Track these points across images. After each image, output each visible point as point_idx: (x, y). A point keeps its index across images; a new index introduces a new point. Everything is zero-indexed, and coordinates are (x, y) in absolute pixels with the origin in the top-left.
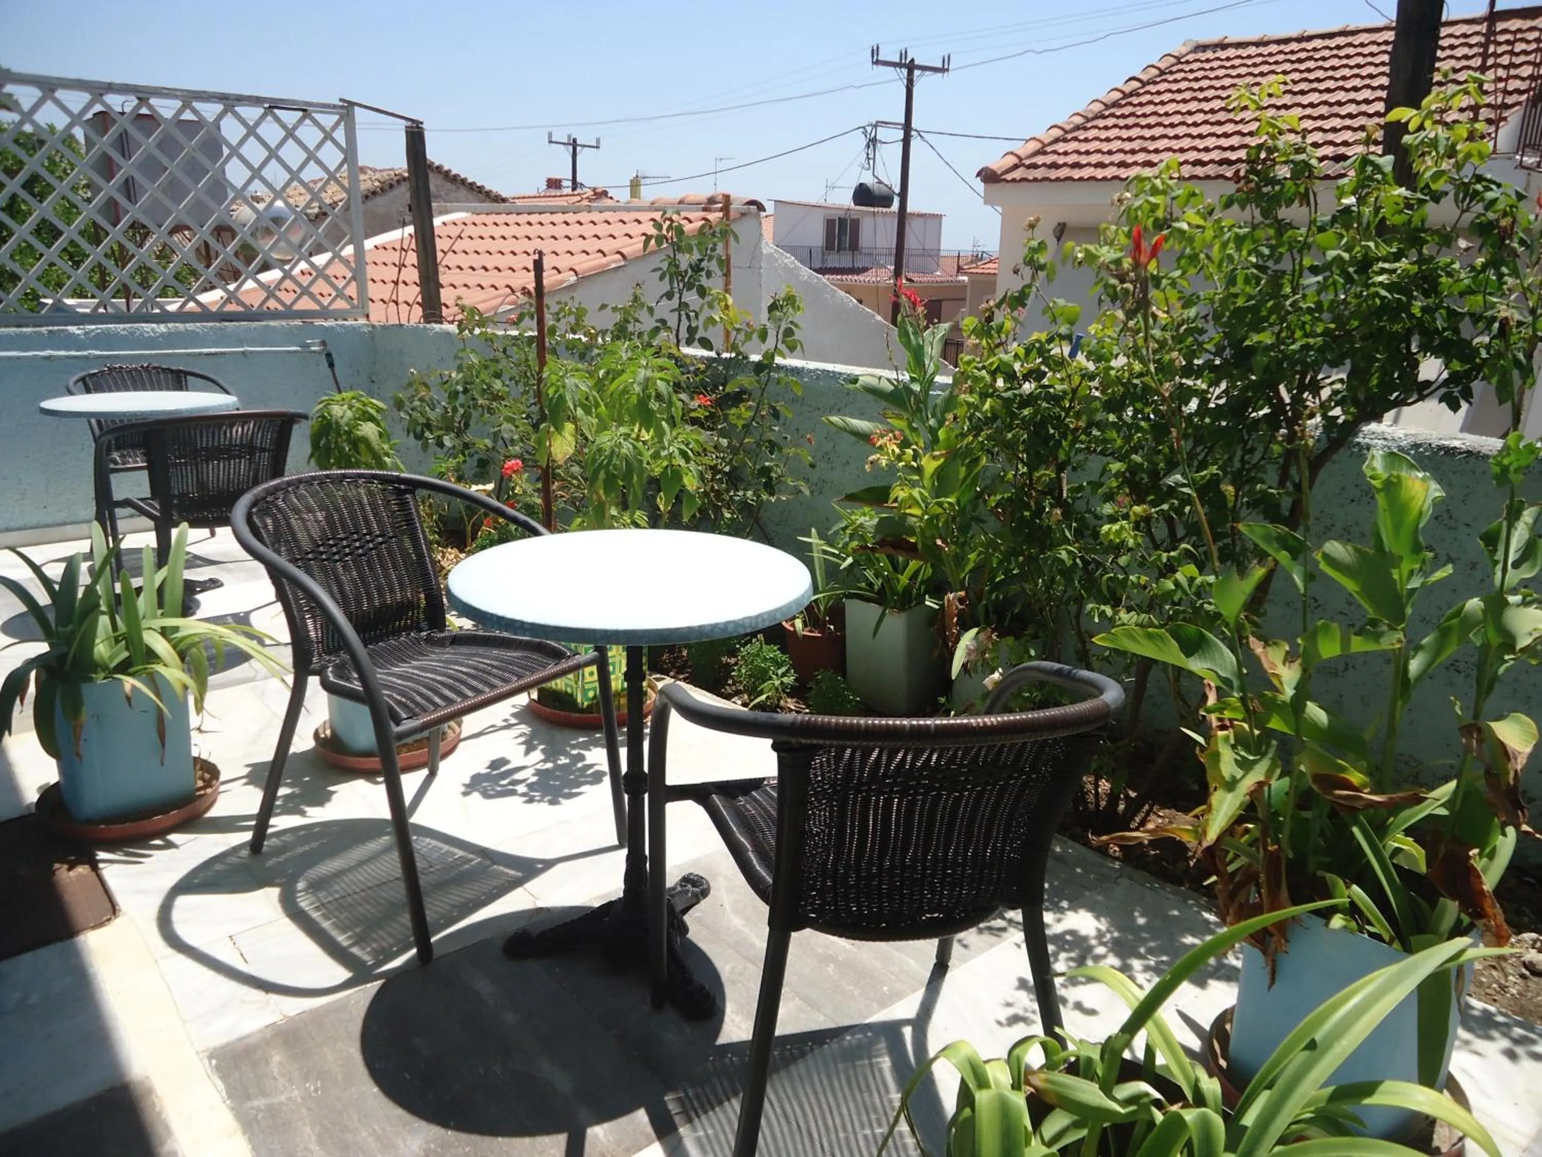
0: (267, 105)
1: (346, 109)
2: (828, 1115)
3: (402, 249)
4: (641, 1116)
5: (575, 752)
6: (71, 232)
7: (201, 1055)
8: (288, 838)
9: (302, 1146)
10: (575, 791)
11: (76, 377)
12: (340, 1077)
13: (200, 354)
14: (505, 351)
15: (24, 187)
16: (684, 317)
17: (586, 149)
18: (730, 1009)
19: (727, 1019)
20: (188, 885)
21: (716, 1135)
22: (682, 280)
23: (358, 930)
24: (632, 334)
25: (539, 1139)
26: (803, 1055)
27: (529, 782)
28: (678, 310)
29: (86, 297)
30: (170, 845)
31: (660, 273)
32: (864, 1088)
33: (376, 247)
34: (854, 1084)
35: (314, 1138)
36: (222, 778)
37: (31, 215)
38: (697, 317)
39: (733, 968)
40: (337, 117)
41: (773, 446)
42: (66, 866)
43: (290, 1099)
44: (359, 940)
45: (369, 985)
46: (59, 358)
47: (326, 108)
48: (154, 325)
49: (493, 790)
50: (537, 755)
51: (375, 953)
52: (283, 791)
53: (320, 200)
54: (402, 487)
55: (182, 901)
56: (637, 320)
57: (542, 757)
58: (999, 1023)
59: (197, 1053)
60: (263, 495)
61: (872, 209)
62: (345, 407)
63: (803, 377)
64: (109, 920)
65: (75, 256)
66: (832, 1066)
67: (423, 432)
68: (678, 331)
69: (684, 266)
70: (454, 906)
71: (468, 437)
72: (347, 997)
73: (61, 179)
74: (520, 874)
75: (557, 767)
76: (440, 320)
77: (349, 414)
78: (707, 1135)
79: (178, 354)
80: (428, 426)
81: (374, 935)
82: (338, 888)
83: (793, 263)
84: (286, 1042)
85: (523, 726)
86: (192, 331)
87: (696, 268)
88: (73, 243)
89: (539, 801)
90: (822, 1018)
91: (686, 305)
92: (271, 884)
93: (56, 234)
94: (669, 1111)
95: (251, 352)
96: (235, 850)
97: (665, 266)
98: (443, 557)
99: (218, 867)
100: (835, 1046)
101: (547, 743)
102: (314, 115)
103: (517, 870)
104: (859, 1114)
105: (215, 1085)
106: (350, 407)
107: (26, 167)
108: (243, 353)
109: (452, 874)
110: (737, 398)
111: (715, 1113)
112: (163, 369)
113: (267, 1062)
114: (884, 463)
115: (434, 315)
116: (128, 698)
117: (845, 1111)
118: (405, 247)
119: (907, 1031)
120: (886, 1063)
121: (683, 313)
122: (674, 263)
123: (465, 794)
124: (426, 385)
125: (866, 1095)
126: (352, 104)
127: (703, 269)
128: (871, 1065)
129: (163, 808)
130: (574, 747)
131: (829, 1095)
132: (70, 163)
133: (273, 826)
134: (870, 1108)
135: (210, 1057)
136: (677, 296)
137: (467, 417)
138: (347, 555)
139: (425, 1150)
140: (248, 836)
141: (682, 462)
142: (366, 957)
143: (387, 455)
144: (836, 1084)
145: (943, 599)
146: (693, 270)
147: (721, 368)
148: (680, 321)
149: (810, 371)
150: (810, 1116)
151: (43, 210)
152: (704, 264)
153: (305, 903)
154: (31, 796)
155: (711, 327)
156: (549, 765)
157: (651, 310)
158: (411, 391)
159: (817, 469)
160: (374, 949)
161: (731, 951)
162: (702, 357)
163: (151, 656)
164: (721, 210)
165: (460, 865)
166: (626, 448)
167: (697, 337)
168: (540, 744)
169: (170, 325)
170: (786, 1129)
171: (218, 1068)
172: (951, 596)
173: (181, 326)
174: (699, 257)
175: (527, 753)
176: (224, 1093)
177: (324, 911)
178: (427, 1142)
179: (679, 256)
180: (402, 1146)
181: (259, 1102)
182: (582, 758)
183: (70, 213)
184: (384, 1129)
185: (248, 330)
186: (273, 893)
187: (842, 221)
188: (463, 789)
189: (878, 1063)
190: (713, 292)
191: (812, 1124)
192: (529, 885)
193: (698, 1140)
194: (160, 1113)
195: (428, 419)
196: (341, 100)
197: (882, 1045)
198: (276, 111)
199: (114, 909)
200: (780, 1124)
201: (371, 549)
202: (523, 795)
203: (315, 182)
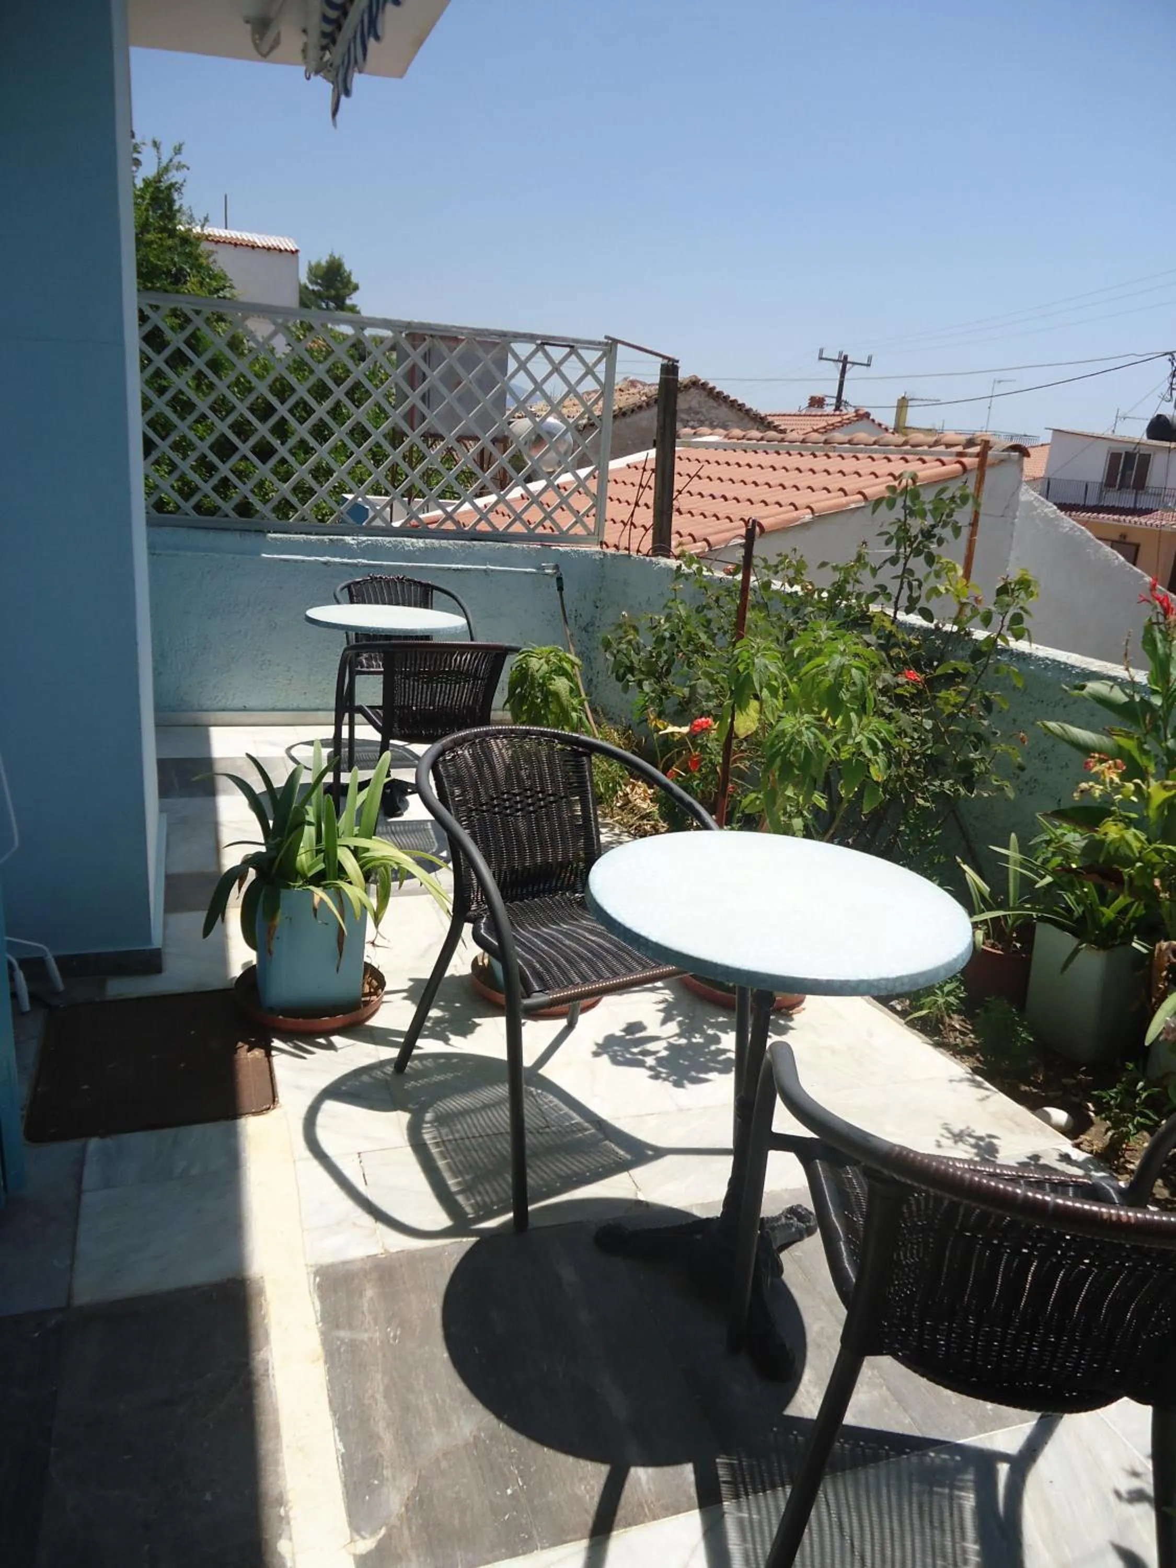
0: (539, 342)
1: (610, 347)
2: (888, 1542)
3: (641, 485)
4: (688, 1470)
5: (710, 1032)
6: (377, 435)
7: (310, 1269)
8: (429, 1063)
9: (370, 1392)
10: (702, 1076)
11: (343, 585)
12: (418, 1329)
13: (449, 569)
14: (717, 600)
15: (347, 394)
16: (905, 585)
17: (856, 366)
18: (808, 1376)
19: (802, 1388)
20: (337, 1091)
21: (760, 1522)
22: (910, 546)
23: (467, 1177)
24: (850, 594)
25: (582, 1462)
26: (876, 1459)
27: (659, 1055)
28: (901, 577)
29: (380, 494)
30: (331, 1046)
31: (886, 537)
32: (936, 1524)
33: (629, 466)
34: (927, 1516)
35: (381, 1388)
36: (387, 989)
37: (349, 418)
38: (920, 586)
39: (822, 1328)
40: (600, 353)
41: (980, 740)
42: (246, 1047)
43: (371, 1339)
44: (467, 1189)
45: (464, 1240)
46: (335, 563)
47: (591, 344)
48: (414, 540)
49: (622, 1056)
50: (672, 1028)
51: (477, 1207)
52: (434, 1013)
53: (591, 412)
54: (580, 749)
55: (330, 1106)
56: (857, 581)
57: (677, 1031)
58: (1118, 1494)
59: (306, 1265)
60: (451, 745)
61: (1167, 444)
62: (543, 661)
63: (1029, 665)
64: (269, 1109)
65: (377, 456)
66: (906, 1483)
67: (624, 675)
68: (897, 598)
69: (914, 532)
70: (559, 1176)
71: (668, 681)
72: (443, 1246)
73: (377, 387)
74: (629, 1157)
75: (691, 1045)
76: (667, 553)
77: (545, 667)
78: (751, 1520)
79: (431, 568)
80: (631, 669)
81: (481, 1188)
82: (461, 1128)
83: (1054, 512)
84: (381, 1278)
85: (667, 991)
86: (446, 548)
87: (928, 534)
88: (378, 445)
89: (665, 1079)
90: (908, 1421)
91: (911, 572)
92: (404, 1109)
93: (366, 435)
94: (717, 1477)
95: (492, 571)
96: (382, 1064)
97: (893, 530)
98: (632, 790)
99: (365, 1078)
100: (914, 1459)
101: (686, 1016)
102: (580, 351)
103: (627, 1152)
104: (924, 1553)
105: (313, 1303)
106: (547, 662)
107: (352, 376)
108: (485, 571)
109: (565, 1140)
110: (950, 680)
111: (765, 1495)
112: (415, 582)
113: (361, 1296)
114: (1097, 793)
115: (661, 549)
116: (315, 910)
117: (908, 1544)
118: (644, 484)
119: (1003, 1469)
120: (969, 1500)
121: (905, 580)
122: (903, 528)
123: (596, 1054)
124: (636, 629)
125: (937, 1532)
126: (614, 342)
127: (934, 536)
128: (951, 1498)
129: (332, 1009)
130: (712, 1026)
131: (895, 1518)
132: (386, 374)
133: (419, 1048)
134: (938, 1551)
135: (316, 1274)
136: (902, 561)
137: (670, 662)
138: (518, 810)
139: (475, 1437)
140: (394, 1053)
141: (869, 754)
142: (468, 1209)
143: (575, 710)
144: (906, 1507)
145: (1154, 945)
146: (923, 536)
147: (938, 642)
148: (901, 588)
149: (1039, 659)
150: (868, 1537)
151: (360, 415)
152: (937, 531)
153: (428, 1136)
154: (236, 971)
155: (934, 597)
156: (683, 1041)
157: (874, 571)
158: (620, 633)
159: (1026, 772)
160: (477, 1203)
161: (823, 1308)
162: (921, 627)
163: (341, 872)
164: (978, 455)
165: (574, 1132)
166: (807, 737)
167: (918, 606)
168: (679, 1016)
169: (428, 541)
170: (837, 1544)
171: (320, 1287)
172: (1164, 944)
173: (436, 542)
174: (932, 522)
175: (664, 1022)
176: (319, 1314)
177: (443, 1149)
178: (479, 1429)
179: (910, 521)
180: (456, 1424)
181: (344, 1334)
182: (717, 1040)
183: (379, 417)
184: (444, 1401)
185: (493, 550)
186: (403, 1117)
187: (1130, 456)
188: (594, 1048)
189: (960, 1498)
190: (943, 560)
191: (868, 1547)
192: (637, 1172)
193: (740, 1522)
194: (264, 1318)
195: (632, 662)
196: (606, 337)
197: (970, 1476)
198: (547, 347)
199: (274, 1099)
200: (832, 1535)
201: (541, 807)
202: (651, 1068)
203: (588, 393)
